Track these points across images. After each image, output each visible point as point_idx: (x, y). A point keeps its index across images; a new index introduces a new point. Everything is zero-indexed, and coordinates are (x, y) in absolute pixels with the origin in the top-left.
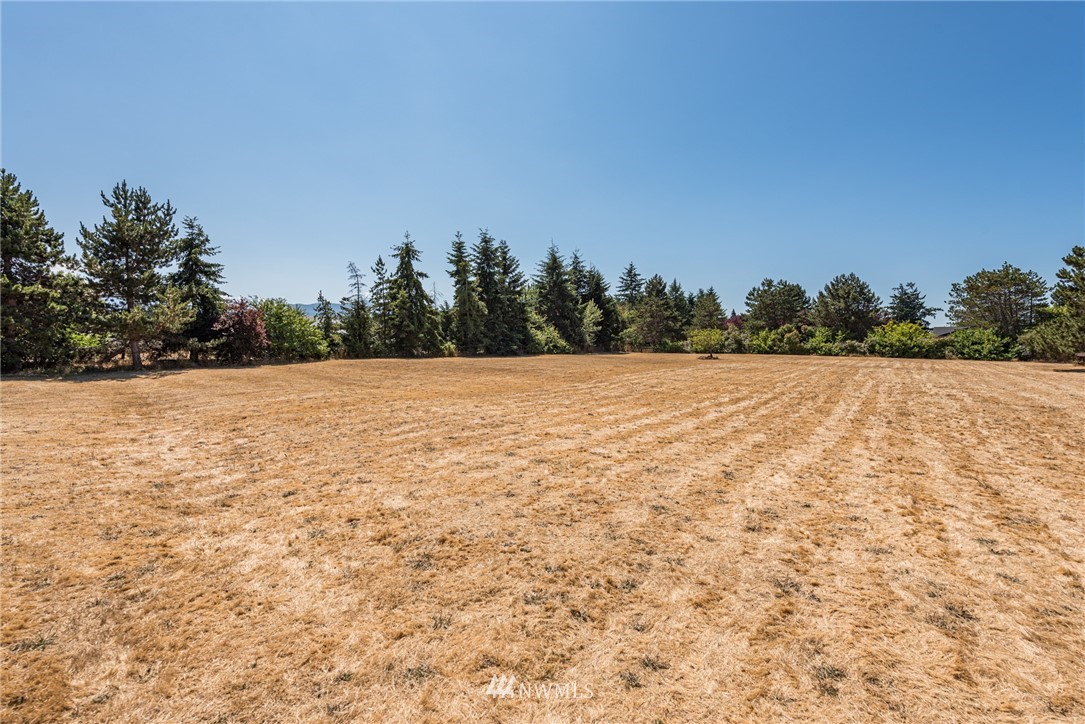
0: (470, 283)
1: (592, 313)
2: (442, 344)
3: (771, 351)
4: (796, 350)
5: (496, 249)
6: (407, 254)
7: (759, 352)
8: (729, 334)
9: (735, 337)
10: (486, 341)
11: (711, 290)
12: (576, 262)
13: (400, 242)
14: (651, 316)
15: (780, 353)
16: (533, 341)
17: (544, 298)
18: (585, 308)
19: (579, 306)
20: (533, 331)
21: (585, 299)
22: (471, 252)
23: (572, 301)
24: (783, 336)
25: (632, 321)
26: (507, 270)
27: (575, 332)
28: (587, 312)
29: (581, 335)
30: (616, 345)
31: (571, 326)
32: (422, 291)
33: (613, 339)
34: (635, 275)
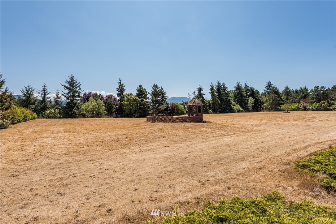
0: (215, 95)
1: (251, 100)
2: (209, 110)
3: (317, 110)
4: (326, 109)
5: (222, 85)
6: (200, 89)
7: (312, 110)
8: (301, 105)
9: (303, 106)
10: (220, 110)
11: (306, 87)
12: (246, 85)
13: (198, 87)
14: (273, 100)
15: (320, 111)
16: (233, 109)
17: (236, 97)
18: (249, 99)
19: (247, 99)
20: (233, 106)
21: (249, 96)
22: (215, 86)
23: (244, 97)
24: (321, 105)
25: (266, 101)
26: (224, 90)
27: (245, 106)
28: (249, 100)
29: (248, 107)
30: (260, 110)
31: (244, 104)
32: (204, 98)
33: (260, 108)
34: (271, 84)
